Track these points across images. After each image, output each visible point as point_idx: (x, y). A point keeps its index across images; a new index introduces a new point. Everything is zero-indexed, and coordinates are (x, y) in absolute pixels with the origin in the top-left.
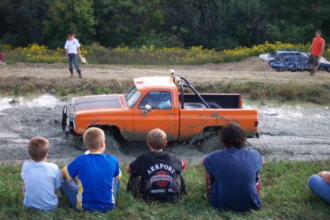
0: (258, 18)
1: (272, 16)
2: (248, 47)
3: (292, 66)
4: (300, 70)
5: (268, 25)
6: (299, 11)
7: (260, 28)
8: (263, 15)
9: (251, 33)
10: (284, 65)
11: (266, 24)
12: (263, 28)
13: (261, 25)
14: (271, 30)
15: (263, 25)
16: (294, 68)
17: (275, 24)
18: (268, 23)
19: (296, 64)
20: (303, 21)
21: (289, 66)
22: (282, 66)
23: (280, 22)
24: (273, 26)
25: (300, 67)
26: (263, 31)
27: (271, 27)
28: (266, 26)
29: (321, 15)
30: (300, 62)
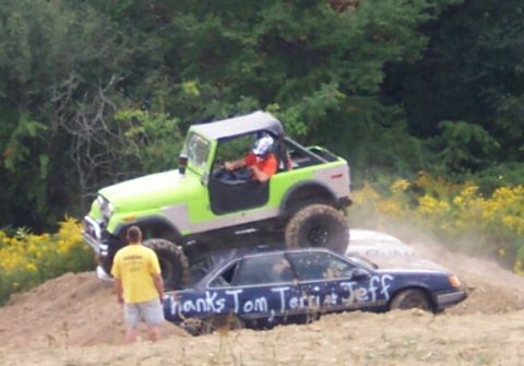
0: (70, 83)
1: (140, 64)
2: (38, 230)
3: (261, 302)
4: (299, 318)
5: (125, 114)
6: (260, 30)
7: (86, 130)
8: (96, 62)
9: (44, 160)
10: (223, 300)
11: (115, 108)
12: (103, 131)
13: (91, 117)
14: (140, 135)
15: (99, 115)
16: (273, 312)
17: (158, 103)
18: (123, 104)
19: (281, 289)
20: (290, 76)
21: (249, 303)
22: (214, 310)
23: (181, 89)
24: (147, 116)
25: (299, 302)
26: (105, 143)
27: (139, 119)
28: (116, 117)
29: (371, 40)
30: (295, 282)
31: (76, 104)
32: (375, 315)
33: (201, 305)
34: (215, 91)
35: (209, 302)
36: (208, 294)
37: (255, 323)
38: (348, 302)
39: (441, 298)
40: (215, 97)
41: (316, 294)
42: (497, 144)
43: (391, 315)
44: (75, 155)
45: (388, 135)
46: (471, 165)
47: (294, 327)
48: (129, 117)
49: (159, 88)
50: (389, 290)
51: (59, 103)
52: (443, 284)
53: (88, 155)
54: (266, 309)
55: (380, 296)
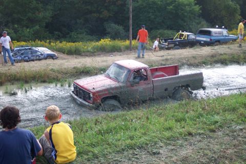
1: (8, 22)
3: (27, 58)
4: (33, 60)
6: (27, 17)
16: (29, 59)
19: (30, 56)
20: (31, 24)
21: (25, 58)
22: (20, 59)
23: (14, 26)
25: (33, 58)
29: (43, 19)
30: (32, 55)
36: (19, 57)
37: (26, 61)
38: (40, 58)
39: (54, 57)
41: (35, 57)
42: (62, 35)
43: (47, 60)
45: (46, 34)
46: (59, 38)
47: (32, 62)
50: (46, 56)
52: (55, 55)
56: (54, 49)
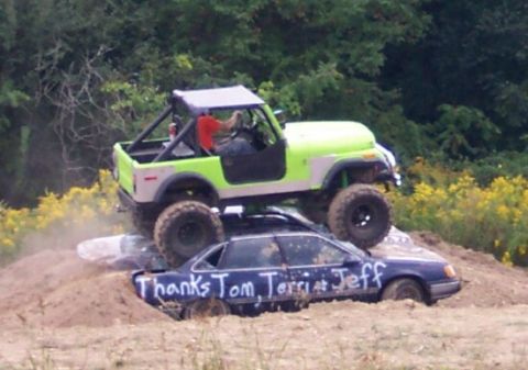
0: (56, 53)
1: (129, 35)
2: (17, 204)
3: (248, 287)
4: (289, 305)
5: (112, 86)
7: (70, 102)
8: (84, 32)
9: (25, 132)
10: (208, 284)
11: (102, 79)
12: (88, 103)
13: (76, 88)
14: (127, 108)
15: (85, 87)
16: (260, 297)
17: (147, 76)
18: (110, 77)
19: (269, 274)
20: (286, 53)
21: (235, 287)
22: (199, 293)
23: (172, 62)
24: (136, 90)
25: (287, 288)
26: (91, 116)
27: (127, 92)
28: (102, 89)
29: (371, 19)
30: (284, 267)
31: (61, 75)
32: (366, 305)
33: (185, 288)
34: (207, 66)
35: (193, 285)
36: (192, 277)
37: (241, 308)
38: (339, 289)
39: (436, 288)
40: (207, 72)
41: (305, 279)
42: (498, 131)
43: (383, 305)
44: (59, 127)
45: (384, 119)
47: (282, 316)
48: (117, 90)
49: (148, 61)
50: (381, 278)
51: (43, 73)
52: (440, 275)
53: (72, 128)
54: (253, 294)
55: (372, 284)
56: (435, 226)
